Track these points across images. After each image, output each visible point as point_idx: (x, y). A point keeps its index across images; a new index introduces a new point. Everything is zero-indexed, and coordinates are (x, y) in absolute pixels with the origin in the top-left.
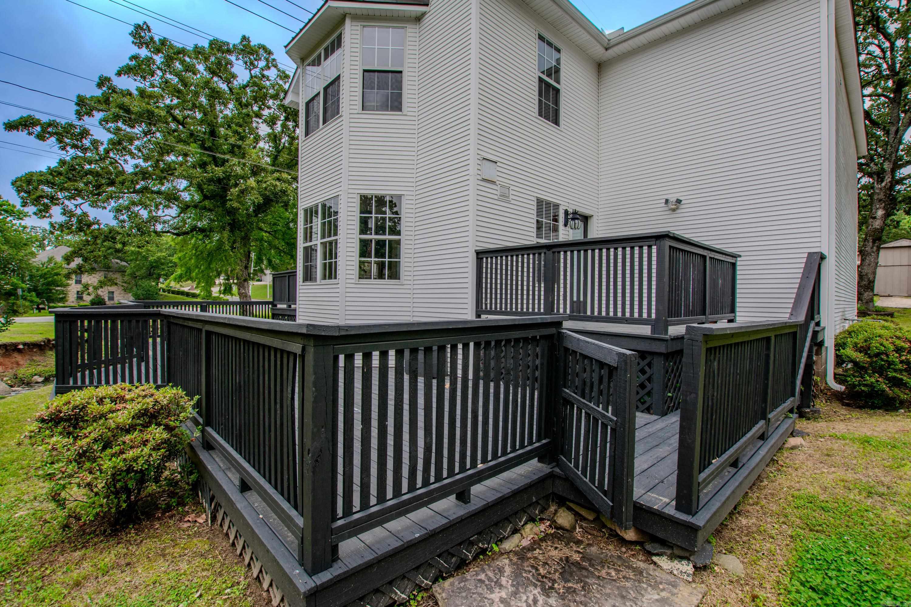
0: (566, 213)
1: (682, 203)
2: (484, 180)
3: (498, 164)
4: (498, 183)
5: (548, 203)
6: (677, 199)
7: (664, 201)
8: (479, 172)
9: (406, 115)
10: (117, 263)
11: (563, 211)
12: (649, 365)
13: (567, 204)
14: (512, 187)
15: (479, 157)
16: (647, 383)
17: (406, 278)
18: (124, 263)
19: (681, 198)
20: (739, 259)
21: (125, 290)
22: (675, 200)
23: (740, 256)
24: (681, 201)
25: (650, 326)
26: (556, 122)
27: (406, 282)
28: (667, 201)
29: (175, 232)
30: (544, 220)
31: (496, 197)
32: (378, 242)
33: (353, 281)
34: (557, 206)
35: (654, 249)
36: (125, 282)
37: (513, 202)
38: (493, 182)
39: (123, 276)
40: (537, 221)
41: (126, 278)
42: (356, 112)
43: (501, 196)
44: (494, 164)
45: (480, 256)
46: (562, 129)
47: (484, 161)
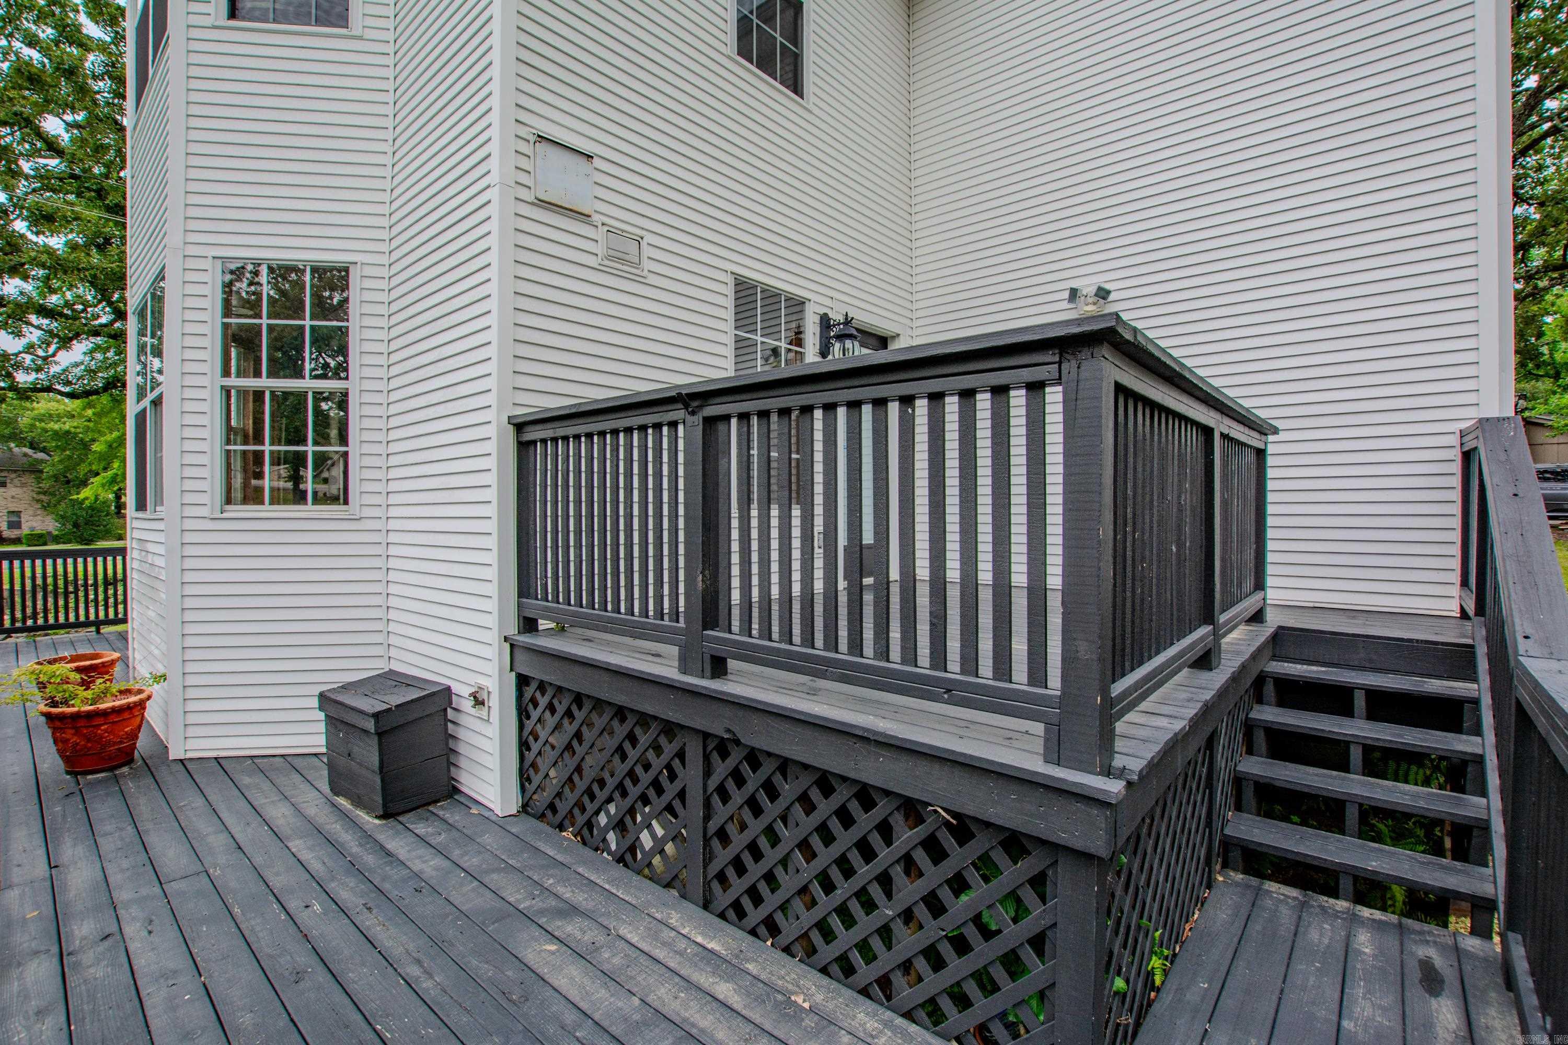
0: (825, 322)
1: (1112, 297)
2: (542, 204)
3: (597, 162)
4: (596, 218)
5: (772, 296)
6: (1100, 289)
7: (1066, 295)
8: (523, 178)
9: (360, 38)
10: (25, 455)
11: (817, 319)
12: (1038, 882)
13: (828, 302)
14: (649, 238)
15: (523, 132)
16: (1028, 954)
17: (367, 499)
18: (41, 455)
19: (1107, 286)
20: (1271, 438)
21: (44, 508)
22: (1092, 290)
23: (1276, 431)
24: (1108, 292)
25: (1038, 728)
26: (795, 85)
27: (367, 512)
28: (1074, 294)
29: (67, 389)
30: (760, 339)
31: (592, 261)
32: (281, 398)
33: (204, 512)
34: (797, 305)
35: (1054, 396)
36: (45, 493)
37: (652, 279)
38: (583, 217)
39: (39, 480)
40: (738, 340)
41: (45, 485)
42: (208, 21)
43: (609, 258)
44: (582, 161)
45: (528, 436)
46: (811, 107)
47: (542, 147)
